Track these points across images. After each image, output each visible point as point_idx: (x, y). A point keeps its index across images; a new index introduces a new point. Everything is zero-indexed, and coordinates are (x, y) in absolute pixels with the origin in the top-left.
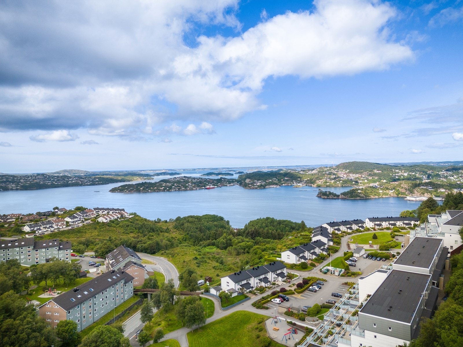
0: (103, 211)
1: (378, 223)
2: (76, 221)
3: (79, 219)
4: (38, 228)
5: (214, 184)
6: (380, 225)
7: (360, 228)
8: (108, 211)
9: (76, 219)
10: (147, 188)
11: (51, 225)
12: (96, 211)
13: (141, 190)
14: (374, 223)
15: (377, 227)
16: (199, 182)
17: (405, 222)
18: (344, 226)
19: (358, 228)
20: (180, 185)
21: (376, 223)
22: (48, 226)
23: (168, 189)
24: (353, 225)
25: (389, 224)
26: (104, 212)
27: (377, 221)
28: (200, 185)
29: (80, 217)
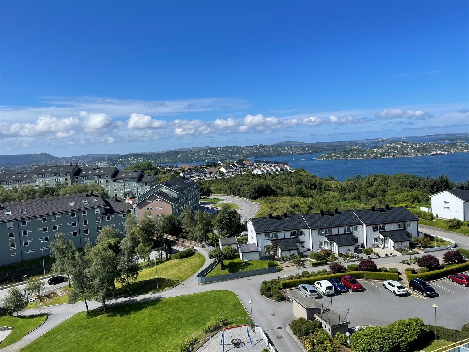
0: (264, 164)
2: (231, 172)
3: (235, 170)
4: (192, 175)
5: (444, 149)
8: (269, 164)
9: (232, 169)
10: (355, 155)
11: (204, 174)
12: (257, 163)
13: (349, 157)
16: (422, 147)
20: (396, 151)
22: (201, 174)
23: (379, 155)
26: (266, 165)
28: (422, 151)
29: (236, 168)
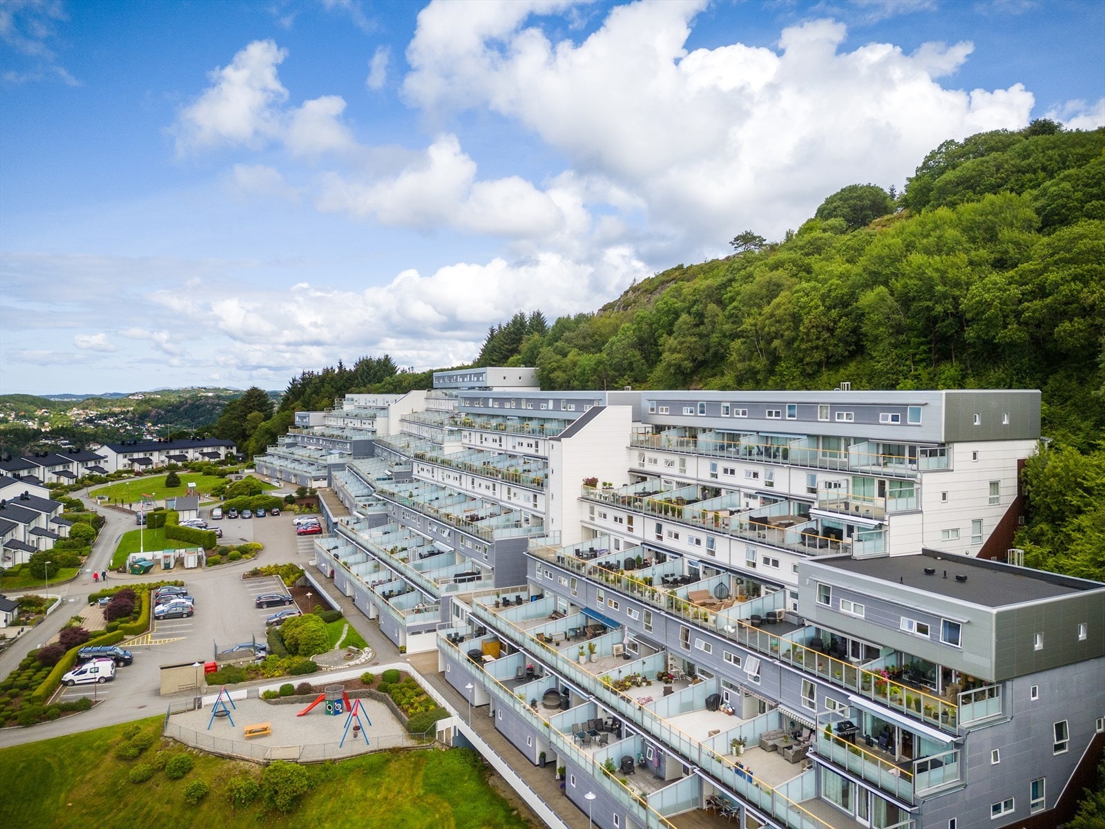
1: (141, 455)
6: (147, 461)
7: (95, 473)
14: (128, 457)
15: (137, 467)
17: (206, 450)
18: (47, 469)
19: (88, 472)
21: (136, 456)
24: (71, 465)
25: (170, 458)
27: (138, 451)
